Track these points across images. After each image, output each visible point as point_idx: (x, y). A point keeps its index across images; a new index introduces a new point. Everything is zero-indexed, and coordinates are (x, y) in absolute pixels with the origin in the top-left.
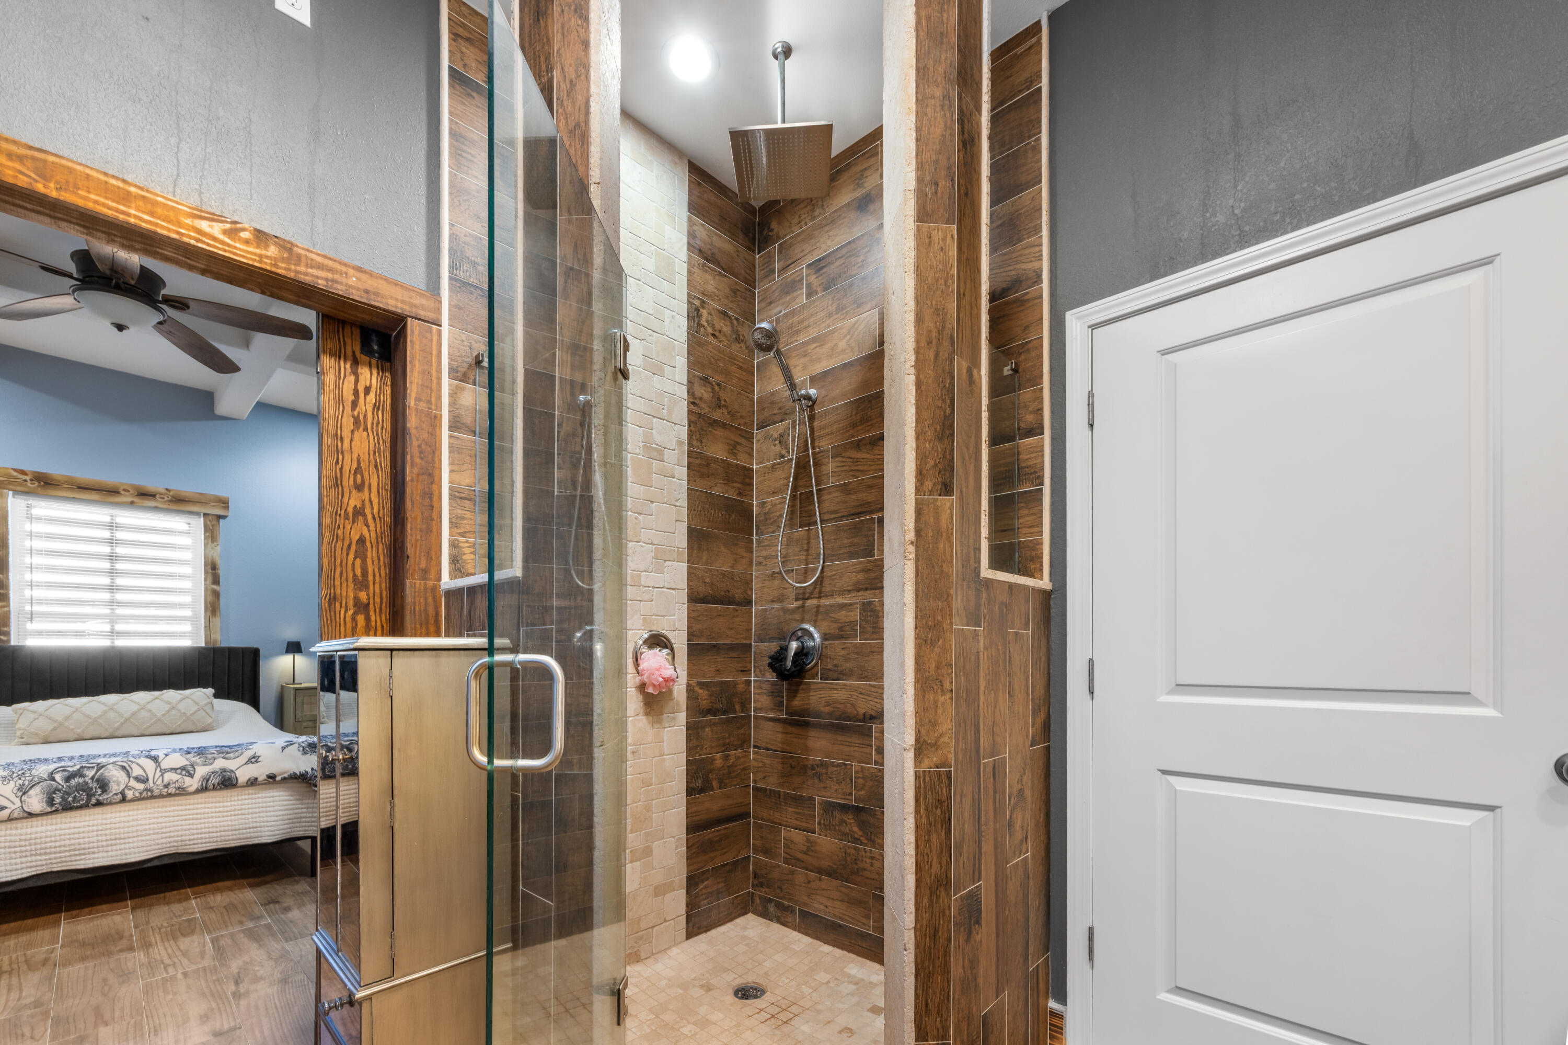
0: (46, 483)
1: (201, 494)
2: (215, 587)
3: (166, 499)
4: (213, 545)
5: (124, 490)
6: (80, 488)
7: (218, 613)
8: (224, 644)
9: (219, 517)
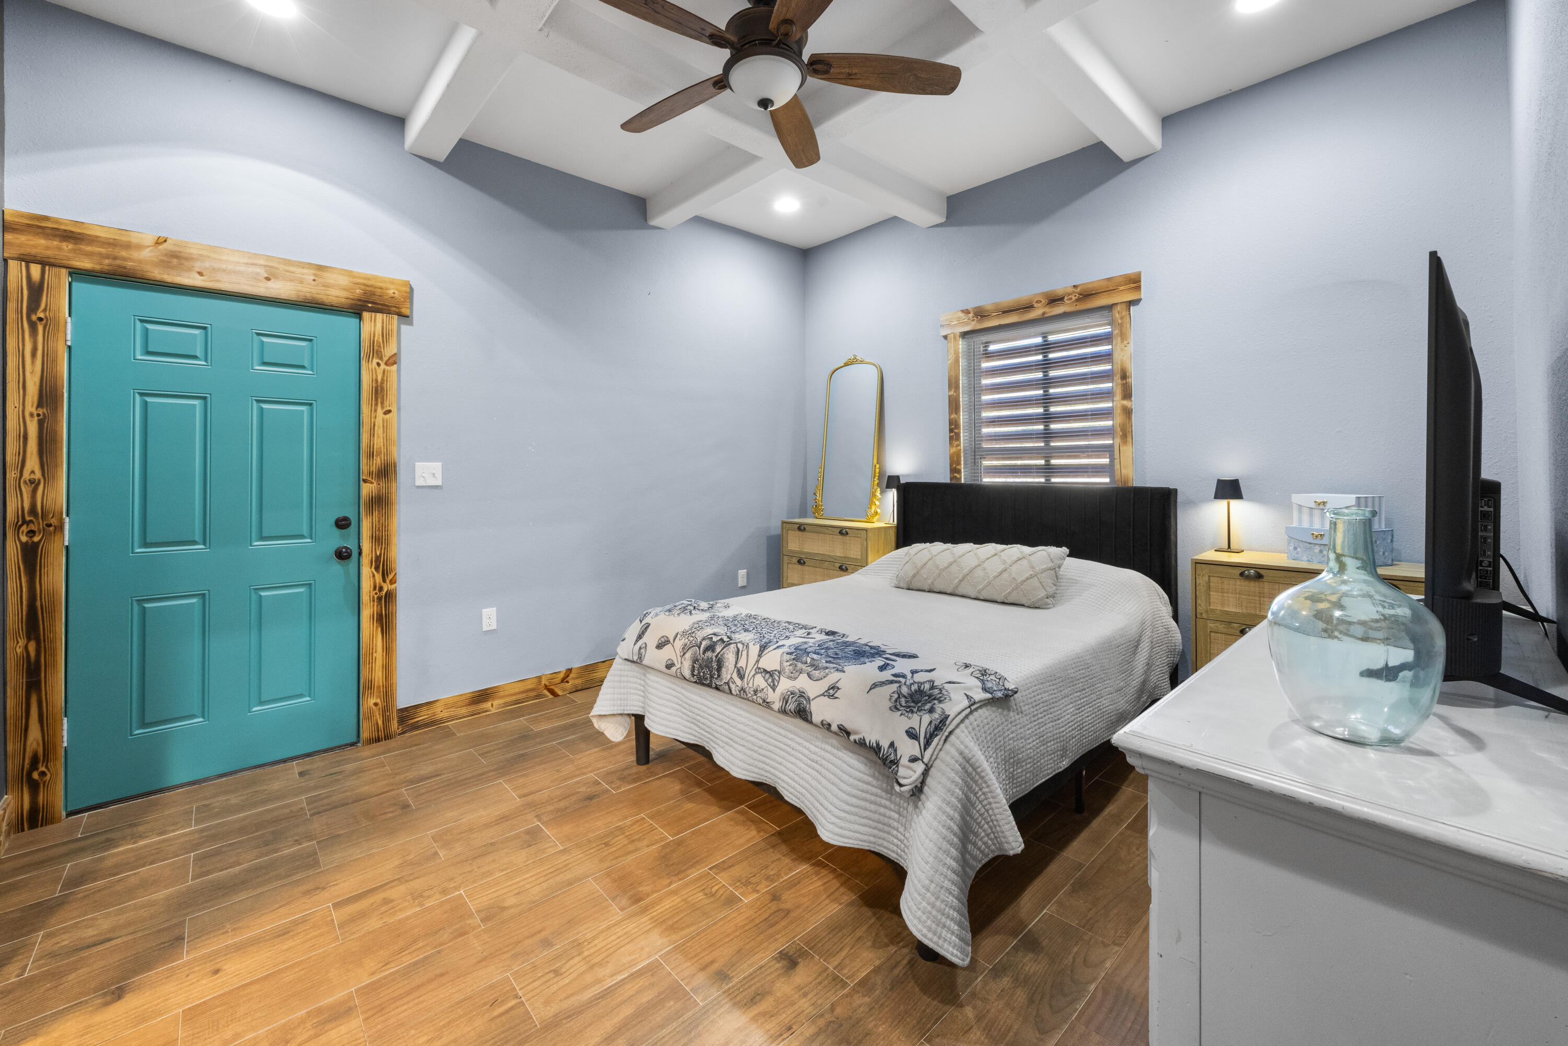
0: (982, 316)
1: (1109, 279)
2: (1125, 403)
3: (1074, 298)
4: (1122, 346)
5: (1037, 302)
6: (1004, 312)
7: (1129, 439)
8: (1137, 483)
9: (1131, 303)
